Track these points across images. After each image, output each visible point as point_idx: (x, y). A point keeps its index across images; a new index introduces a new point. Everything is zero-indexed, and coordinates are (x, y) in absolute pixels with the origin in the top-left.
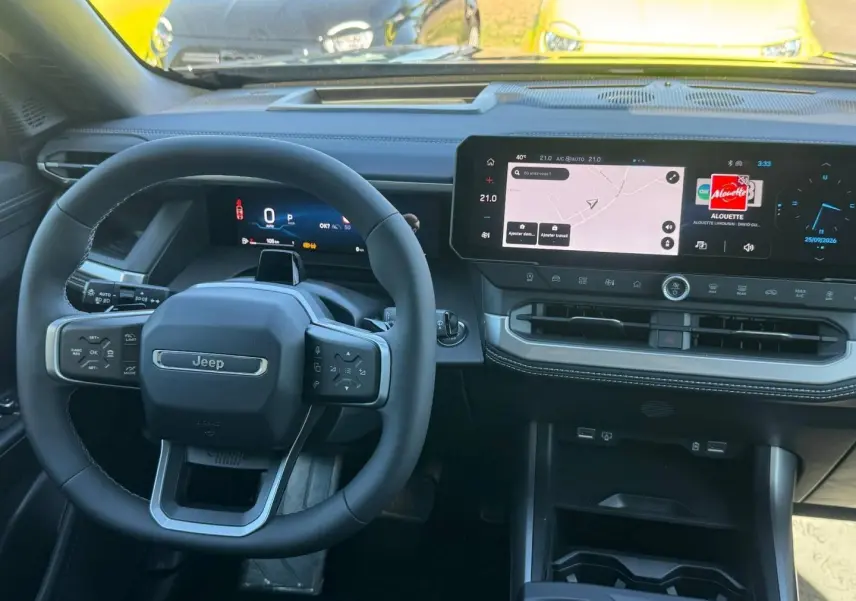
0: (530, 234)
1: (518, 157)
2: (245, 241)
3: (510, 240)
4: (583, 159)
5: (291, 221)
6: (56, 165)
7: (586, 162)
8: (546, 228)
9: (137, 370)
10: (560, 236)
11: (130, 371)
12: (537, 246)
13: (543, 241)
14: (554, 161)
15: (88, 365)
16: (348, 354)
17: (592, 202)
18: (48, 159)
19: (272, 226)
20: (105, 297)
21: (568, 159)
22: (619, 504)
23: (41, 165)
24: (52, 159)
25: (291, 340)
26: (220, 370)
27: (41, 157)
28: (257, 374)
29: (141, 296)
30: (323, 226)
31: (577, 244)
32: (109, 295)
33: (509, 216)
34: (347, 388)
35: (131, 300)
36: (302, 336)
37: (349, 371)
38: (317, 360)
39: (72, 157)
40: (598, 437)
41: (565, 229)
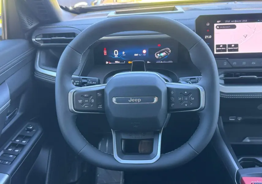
0: (224, 48)
1: (218, 22)
2: (107, 63)
3: (217, 51)
4: (241, 21)
5: (124, 54)
6: (40, 39)
7: (242, 22)
8: (230, 46)
9: (103, 106)
10: (235, 48)
11: (100, 107)
12: (227, 52)
13: (229, 50)
14: (230, 22)
15: (85, 106)
16: (186, 92)
17: (245, 36)
18: (36, 37)
19: (117, 57)
20: (78, 82)
21: (236, 21)
22: (249, 141)
23: (34, 40)
24: (37, 37)
25: (163, 89)
26: (140, 102)
27: (33, 36)
28: (153, 103)
29: (90, 81)
30: (136, 55)
31: (241, 51)
32: (79, 82)
33: (216, 43)
34: (186, 105)
35: (86, 83)
36: (166, 88)
37: (186, 99)
38: (172, 96)
39: (45, 36)
40: (236, 119)
41: (236, 46)
